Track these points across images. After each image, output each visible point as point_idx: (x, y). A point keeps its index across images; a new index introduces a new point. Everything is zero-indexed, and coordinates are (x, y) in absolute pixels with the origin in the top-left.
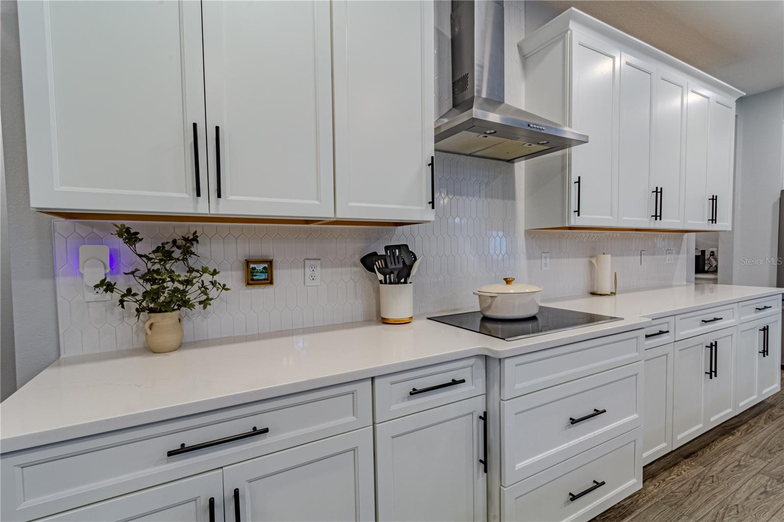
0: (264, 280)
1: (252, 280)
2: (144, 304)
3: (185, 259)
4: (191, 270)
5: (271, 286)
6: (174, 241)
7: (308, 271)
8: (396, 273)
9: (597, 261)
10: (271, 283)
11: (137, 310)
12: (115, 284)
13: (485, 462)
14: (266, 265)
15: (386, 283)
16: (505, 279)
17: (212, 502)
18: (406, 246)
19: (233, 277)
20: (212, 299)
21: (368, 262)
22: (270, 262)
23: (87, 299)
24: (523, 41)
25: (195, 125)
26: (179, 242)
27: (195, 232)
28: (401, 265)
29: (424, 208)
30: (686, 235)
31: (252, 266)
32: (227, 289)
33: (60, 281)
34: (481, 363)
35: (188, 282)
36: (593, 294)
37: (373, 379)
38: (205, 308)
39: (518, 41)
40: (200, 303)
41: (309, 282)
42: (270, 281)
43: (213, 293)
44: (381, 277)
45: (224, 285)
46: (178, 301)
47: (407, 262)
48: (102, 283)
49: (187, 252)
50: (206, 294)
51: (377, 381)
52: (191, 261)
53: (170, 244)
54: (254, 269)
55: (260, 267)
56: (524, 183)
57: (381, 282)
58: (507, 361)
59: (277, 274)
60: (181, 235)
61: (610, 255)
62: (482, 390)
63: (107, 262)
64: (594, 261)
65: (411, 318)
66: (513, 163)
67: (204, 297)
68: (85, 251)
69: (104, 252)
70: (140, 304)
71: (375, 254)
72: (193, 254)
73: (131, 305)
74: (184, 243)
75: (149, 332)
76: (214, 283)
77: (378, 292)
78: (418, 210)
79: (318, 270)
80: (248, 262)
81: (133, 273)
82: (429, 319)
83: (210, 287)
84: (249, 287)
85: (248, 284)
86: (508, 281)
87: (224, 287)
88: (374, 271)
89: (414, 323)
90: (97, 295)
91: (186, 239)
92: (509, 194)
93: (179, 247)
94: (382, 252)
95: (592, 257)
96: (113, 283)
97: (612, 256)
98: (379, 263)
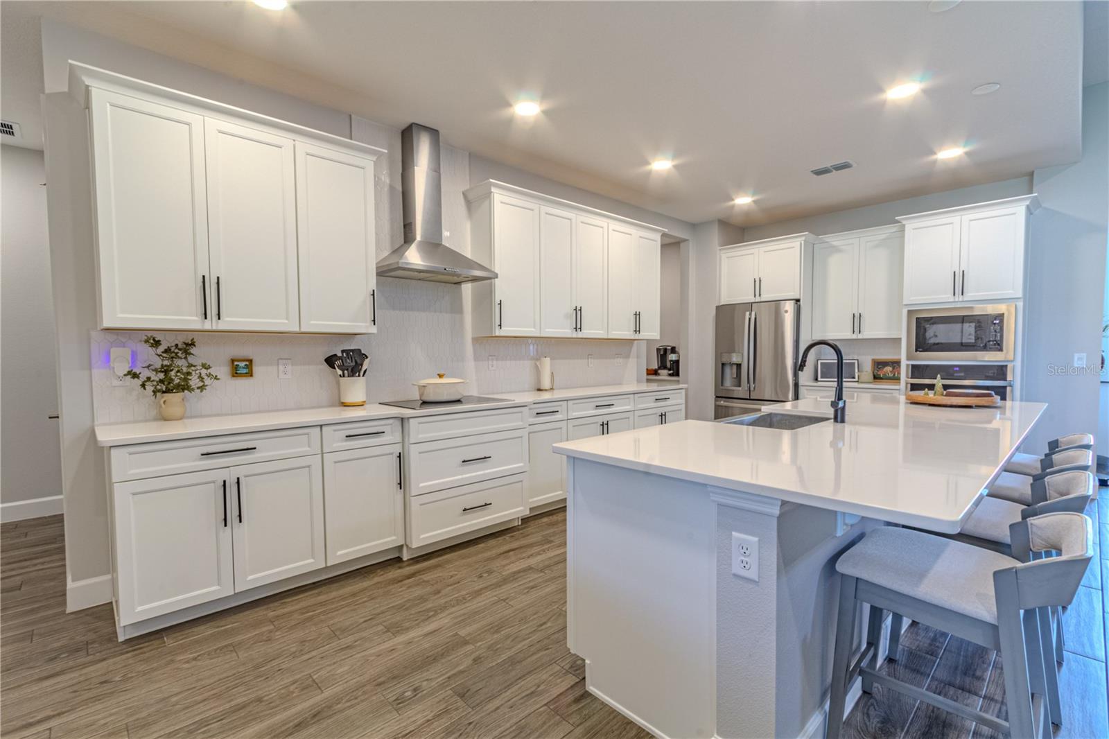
0: (246, 373)
1: (236, 373)
2: (159, 387)
3: (186, 358)
4: (190, 366)
5: (251, 378)
6: (177, 345)
7: (281, 367)
8: (350, 369)
9: (540, 364)
10: (251, 376)
11: (153, 391)
12: (140, 373)
13: (400, 484)
14: (247, 363)
15: (344, 376)
16: (438, 375)
17: (225, 482)
18: (360, 350)
19: (222, 371)
20: (207, 386)
21: (330, 361)
22: (251, 361)
23: (114, 384)
24: (468, 190)
25: (204, 277)
26: (180, 346)
27: (193, 339)
28: (353, 364)
29: (368, 324)
30: (636, 341)
31: (236, 363)
32: (218, 379)
33: (95, 372)
34: (398, 423)
35: (189, 374)
36: (539, 390)
37: (321, 426)
38: (201, 391)
39: (463, 190)
40: (198, 388)
41: (281, 375)
42: (250, 374)
43: (208, 381)
44: (340, 372)
45: (216, 376)
46: (184, 387)
47: (359, 362)
48: (129, 373)
49: (187, 353)
50: (203, 382)
51: (324, 428)
52: (190, 359)
53: (174, 348)
54: (237, 365)
55: (242, 364)
56: (470, 301)
57: (340, 375)
58: (411, 420)
59: (256, 369)
60: (182, 341)
61: (549, 359)
62: (399, 440)
63: (130, 359)
64: (538, 363)
65: (364, 402)
66: (461, 285)
67: (201, 384)
68: (115, 352)
69: (127, 353)
70: (155, 388)
71: (335, 355)
72: (192, 354)
73: (150, 388)
74: (185, 346)
75: (163, 405)
76: (209, 375)
77: (338, 383)
78: (364, 326)
79: (289, 368)
80: (233, 361)
81: (148, 367)
82: (380, 404)
83: (206, 377)
84: (235, 378)
85: (233, 376)
86: (440, 376)
87: (216, 378)
88: (335, 368)
89: (366, 406)
90: (121, 382)
91: (187, 344)
92: (457, 308)
93: (180, 349)
94: (339, 354)
95: (537, 360)
96: (138, 373)
97: (551, 359)
98: (338, 363)
